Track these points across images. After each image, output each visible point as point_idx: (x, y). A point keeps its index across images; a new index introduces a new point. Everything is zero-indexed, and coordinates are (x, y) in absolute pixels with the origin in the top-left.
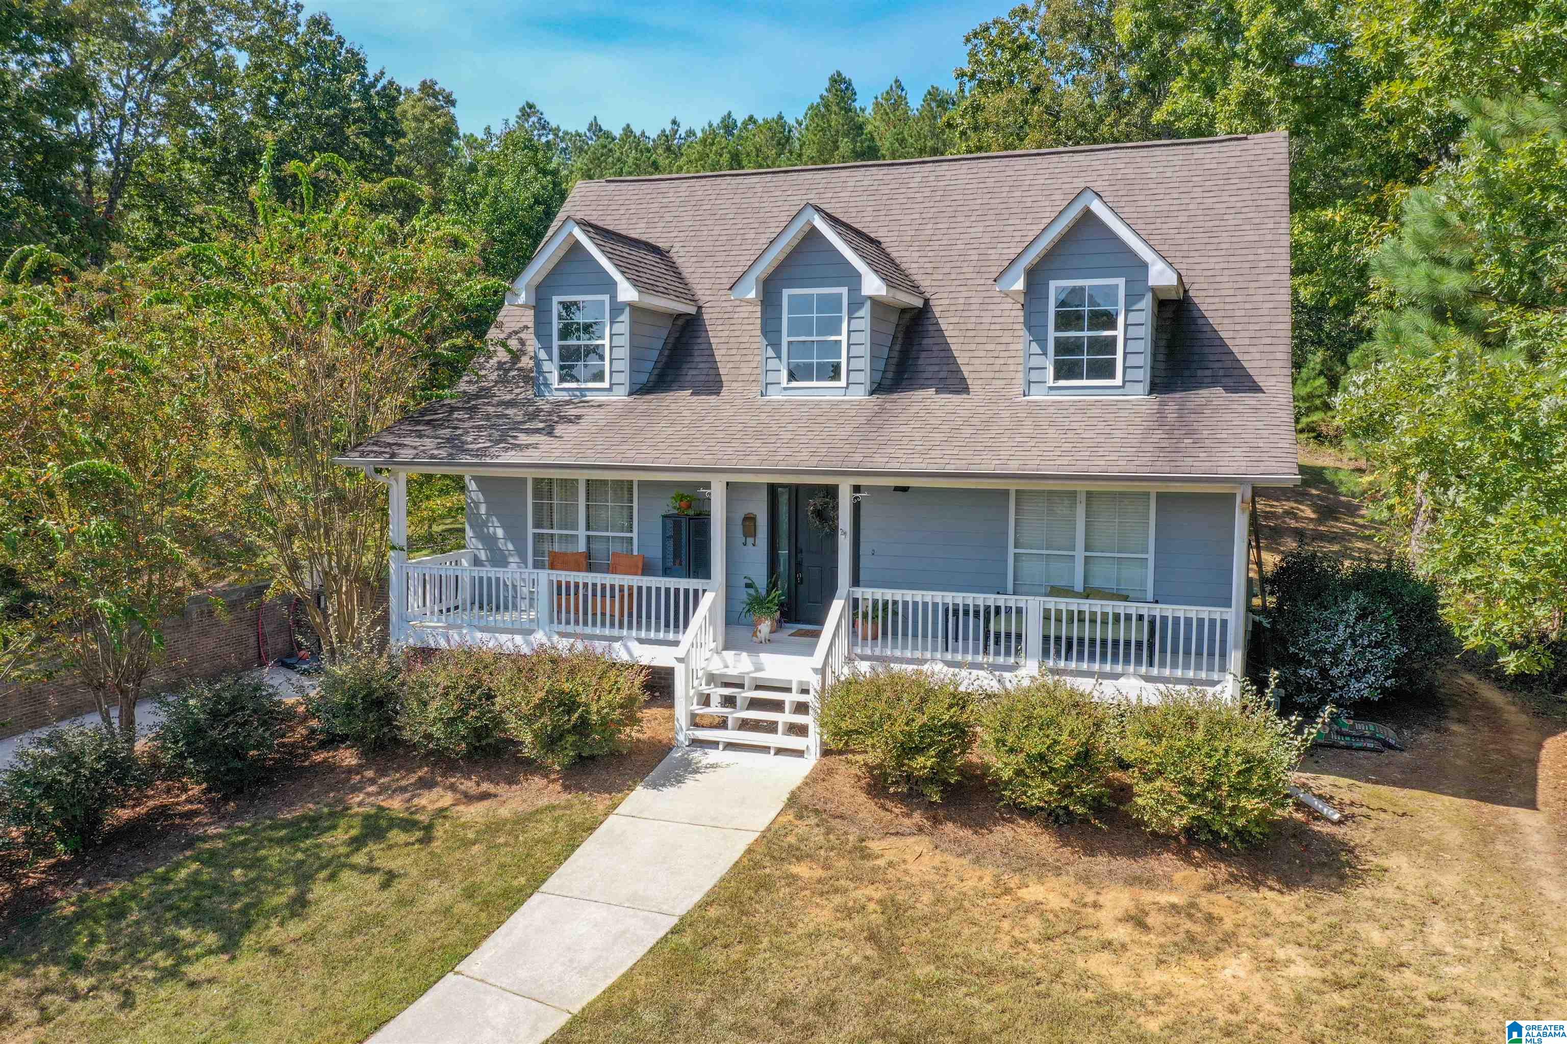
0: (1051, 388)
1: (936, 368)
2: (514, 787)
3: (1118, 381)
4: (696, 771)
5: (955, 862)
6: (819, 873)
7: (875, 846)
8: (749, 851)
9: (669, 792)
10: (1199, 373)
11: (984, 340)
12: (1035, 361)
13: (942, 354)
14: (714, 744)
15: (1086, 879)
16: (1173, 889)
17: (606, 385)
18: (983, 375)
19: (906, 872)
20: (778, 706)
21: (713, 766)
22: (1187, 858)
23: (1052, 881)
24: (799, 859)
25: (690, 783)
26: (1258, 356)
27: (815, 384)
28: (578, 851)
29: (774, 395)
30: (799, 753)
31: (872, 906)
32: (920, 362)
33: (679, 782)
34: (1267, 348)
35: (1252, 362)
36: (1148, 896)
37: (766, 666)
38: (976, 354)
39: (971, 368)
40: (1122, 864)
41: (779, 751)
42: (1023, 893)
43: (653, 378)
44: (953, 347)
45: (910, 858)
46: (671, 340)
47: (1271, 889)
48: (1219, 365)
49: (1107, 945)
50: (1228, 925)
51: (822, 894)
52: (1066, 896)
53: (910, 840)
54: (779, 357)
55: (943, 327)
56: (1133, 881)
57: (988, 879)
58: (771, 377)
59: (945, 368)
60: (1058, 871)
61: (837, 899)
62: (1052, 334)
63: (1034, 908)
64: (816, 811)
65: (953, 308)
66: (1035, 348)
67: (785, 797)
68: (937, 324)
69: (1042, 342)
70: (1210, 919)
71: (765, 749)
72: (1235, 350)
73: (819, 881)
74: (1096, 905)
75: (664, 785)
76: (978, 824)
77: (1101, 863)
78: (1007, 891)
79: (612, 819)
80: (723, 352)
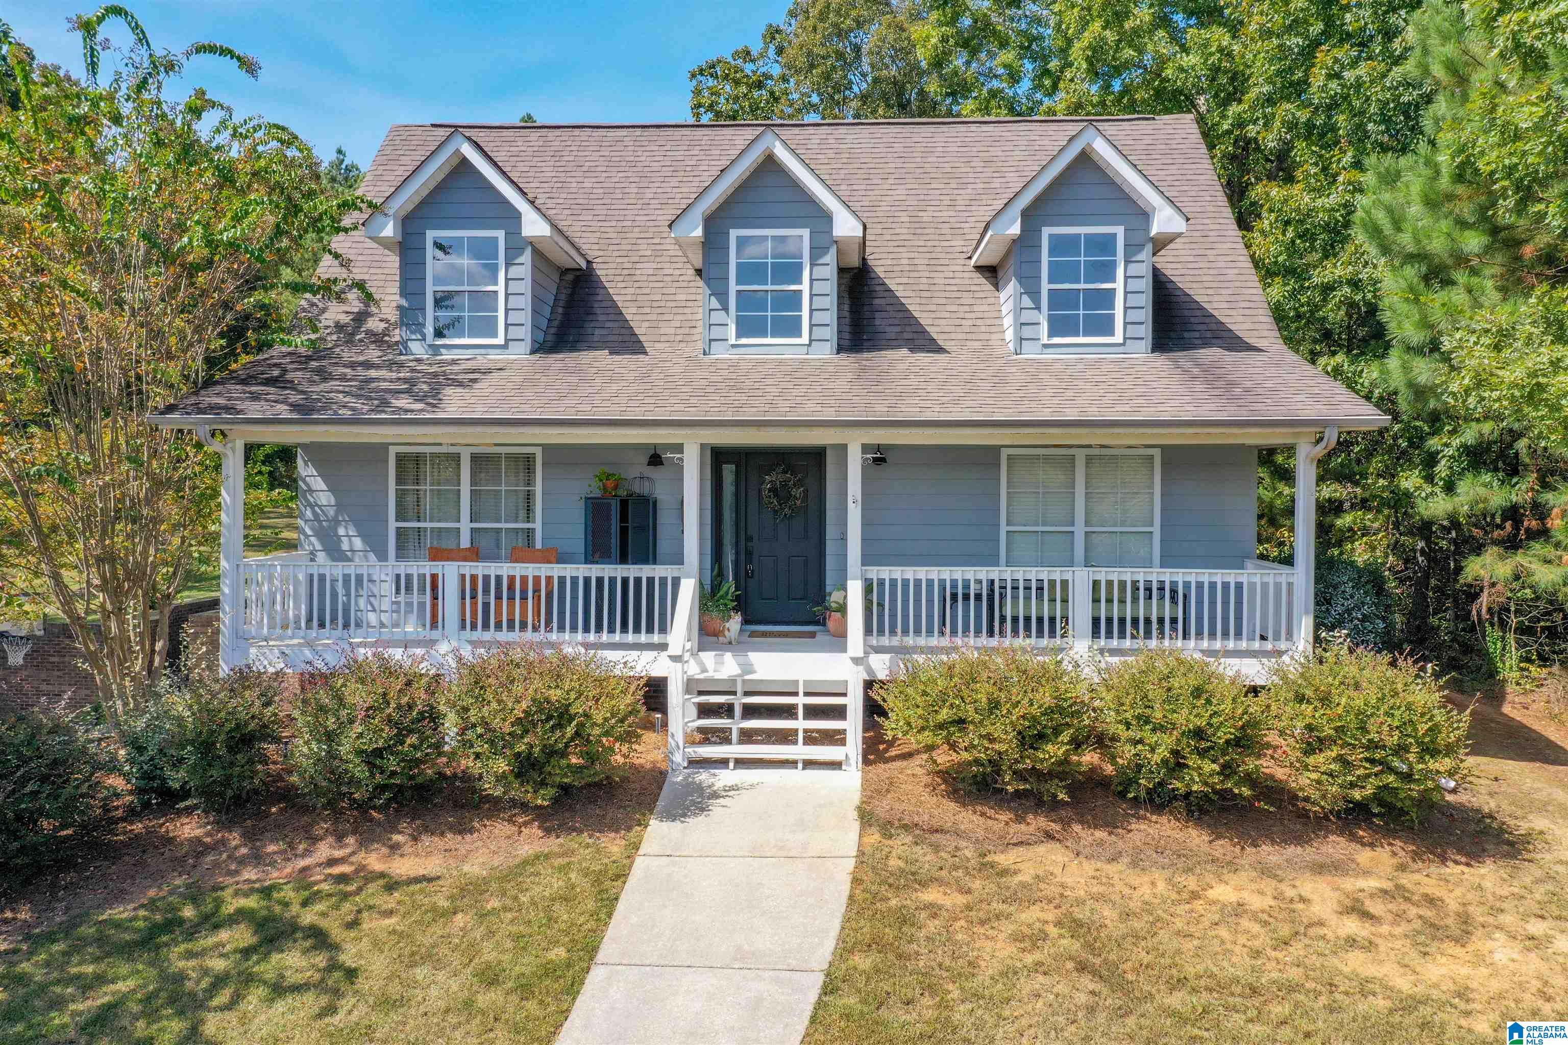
0: (1045, 346)
1: (898, 329)
2: (468, 837)
3: (1118, 338)
4: (715, 795)
5: (1112, 869)
6: (961, 900)
7: (1004, 859)
8: (856, 881)
9: (696, 823)
10: (1186, 335)
11: (943, 301)
12: (1027, 316)
13: (901, 315)
15: (1266, 871)
16: (1366, 873)
17: (500, 340)
18: (953, 336)
19: (1063, 886)
20: (788, 712)
21: (732, 788)
22: (1353, 838)
23: (1234, 879)
24: (924, 884)
25: (717, 809)
26: (1241, 319)
27: (769, 340)
28: (621, 907)
29: (720, 353)
31: (1053, 931)
32: (877, 322)
33: (703, 810)
34: (1247, 312)
35: (1238, 324)
36: (1350, 884)
37: (756, 667)
38: (938, 315)
39: (938, 329)
40: (1292, 851)
42: (1211, 894)
43: (550, 338)
44: (910, 308)
45: (1058, 870)
46: (563, 297)
47: (1456, 862)
48: (1204, 327)
49: (1352, 942)
50: (1453, 905)
51: (982, 923)
52: (1261, 893)
53: (1041, 849)
54: (726, 309)
55: (893, 287)
56: (1319, 869)
57: (1161, 886)
58: (716, 333)
59: (908, 329)
60: (1233, 867)
61: (1008, 928)
62: (1045, 286)
63: (1239, 910)
64: (905, 827)
65: (896, 268)
66: (1027, 301)
67: (855, 814)
68: (884, 284)
69: (1034, 294)
70: (1431, 901)
72: (1215, 313)
73: (969, 908)
74: (1303, 900)
75: (684, 815)
76: (1111, 825)
77: (1269, 853)
78: (1195, 896)
79: (639, 862)
80: (634, 310)
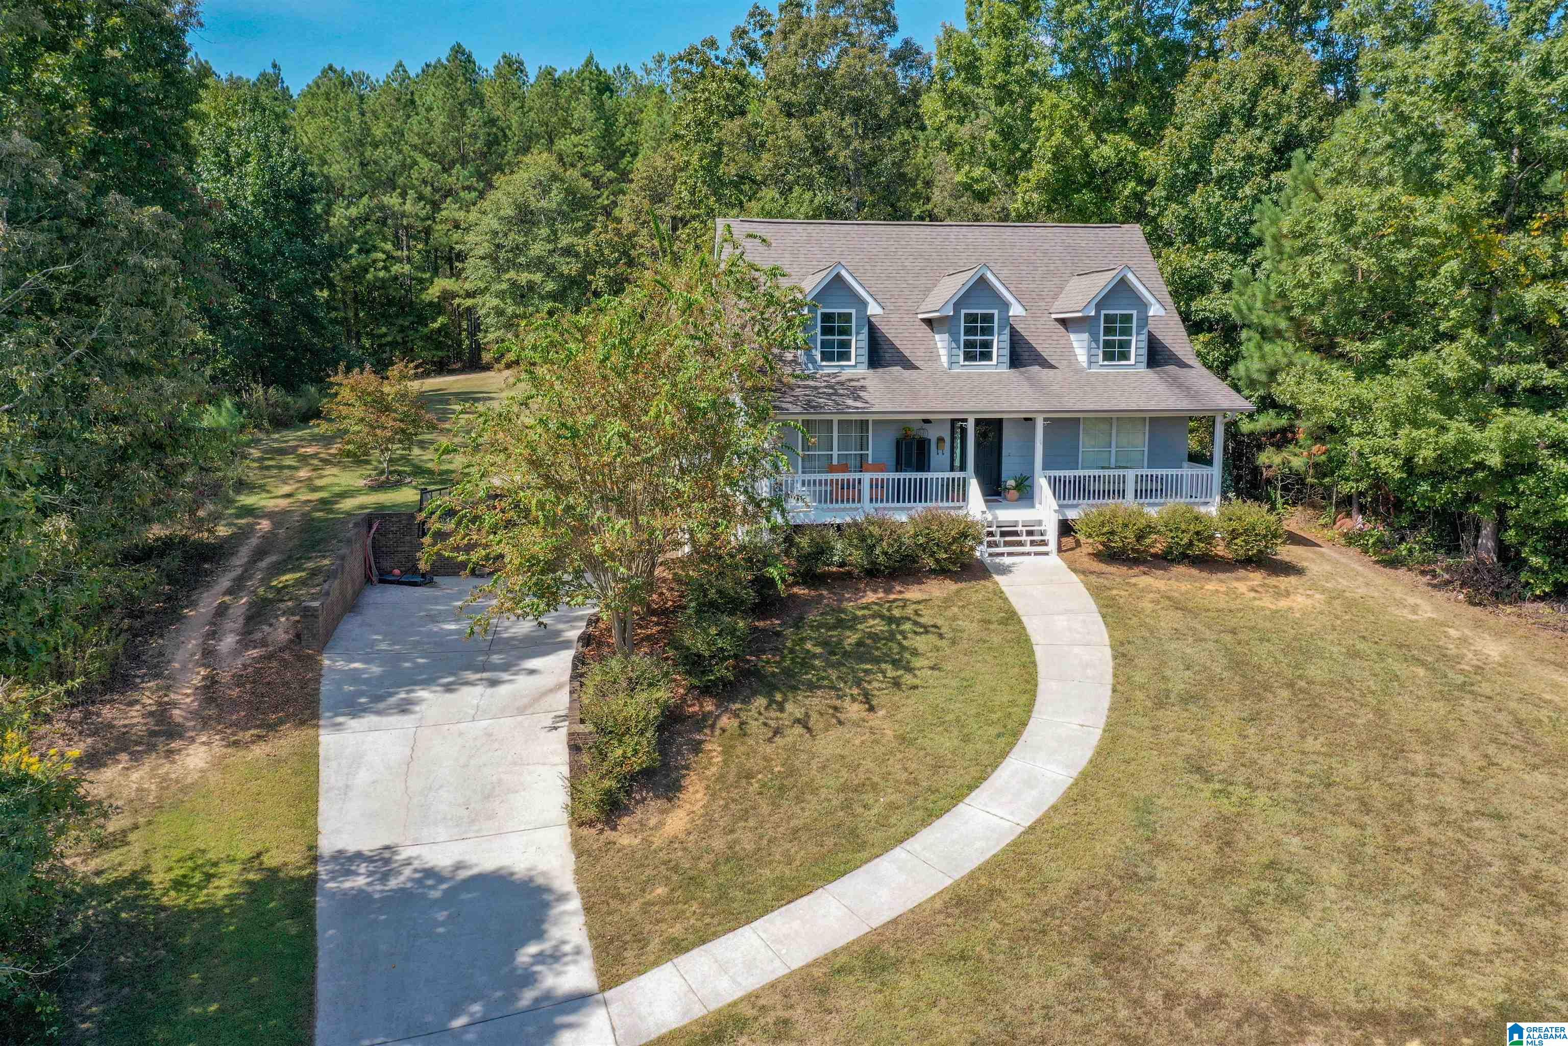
0: (1102, 366)
1: (1028, 353)
2: (925, 585)
3: (1132, 362)
4: (1006, 567)
5: (1171, 582)
6: (1126, 593)
7: (1132, 581)
8: (1087, 589)
9: (1012, 576)
10: (1162, 360)
11: (1044, 338)
12: (1093, 352)
13: (1027, 346)
14: (1002, 554)
16: (1254, 580)
17: (853, 362)
18: (1056, 359)
19: (1157, 587)
20: (1019, 533)
21: (1012, 564)
22: (1246, 570)
23: (1212, 583)
24: (1110, 589)
25: (1014, 571)
26: (1179, 348)
27: (979, 363)
28: (1011, 601)
29: (956, 370)
30: (1046, 554)
31: (1161, 599)
32: (1017, 350)
33: (1009, 572)
35: (1181, 355)
38: (1044, 346)
39: (1048, 355)
40: (1228, 574)
41: (1036, 554)
42: (1206, 588)
44: (1030, 342)
45: (1152, 583)
47: (1282, 576)
48: (1164, 353)
49: (1254, 599)
50: (1283, 588)
51: (1137, 599)
52: (1222, 587)
53: (1143, 577)
54: (958, 348)
55: (1018, 330)
57: (1189, 586)
58: (954, 359)
59: (1032, 353)
60: (1210, 580)
61: (1146, 599)
62: (1102, 338)
64: (1091, 573)
66: (1094, 345)
67: (1068, 570)
68: (1014, 328)
69: (1097, 341)
70: (1276, 587)
71: (1029, 554)
72: (1169, 347)
73: (1130, 595)
74: (1236, 588)
75: (1005, 574)
76: (1165, 569)
77: (1221, 575)
78: (1201, 588)
79: (1003, 588)
